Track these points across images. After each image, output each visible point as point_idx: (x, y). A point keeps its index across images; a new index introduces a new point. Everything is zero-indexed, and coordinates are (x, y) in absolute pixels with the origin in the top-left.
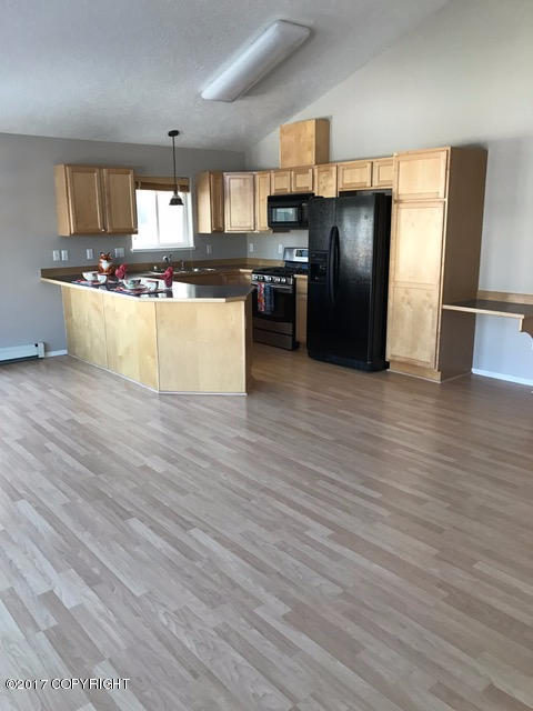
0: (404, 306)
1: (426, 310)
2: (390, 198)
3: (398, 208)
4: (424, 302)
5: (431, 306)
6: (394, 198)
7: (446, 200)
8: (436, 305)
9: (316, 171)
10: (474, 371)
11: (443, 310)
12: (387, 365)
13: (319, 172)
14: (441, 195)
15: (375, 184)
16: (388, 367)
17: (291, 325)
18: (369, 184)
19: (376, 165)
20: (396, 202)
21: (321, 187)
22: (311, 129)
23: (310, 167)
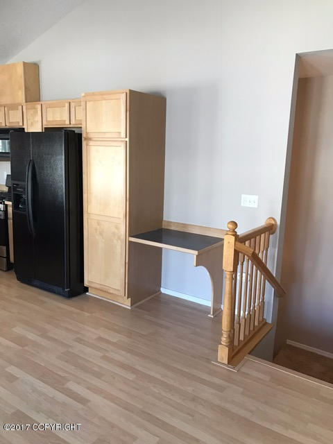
0: (97, 237)
1: (115, 241)
2: (80, 135)
3: (87, 145)
4: (114, 234)
5: (119, 238)
6: (84, 136)
7: (127, 139)
8: (123, 237)
9: (24, 107)
10: (163, 290)
11: (130, 242)
12: (86, 289)
13: (26, 109)
14: (123, 135)
15: (73, 122)
16: (87, 291)
17: (4, 248)
18: (67, 122)
19: (72, 104)
20: (86, 139)
21: (30, 122)
22: (20, 70)
23: (20, 104)
